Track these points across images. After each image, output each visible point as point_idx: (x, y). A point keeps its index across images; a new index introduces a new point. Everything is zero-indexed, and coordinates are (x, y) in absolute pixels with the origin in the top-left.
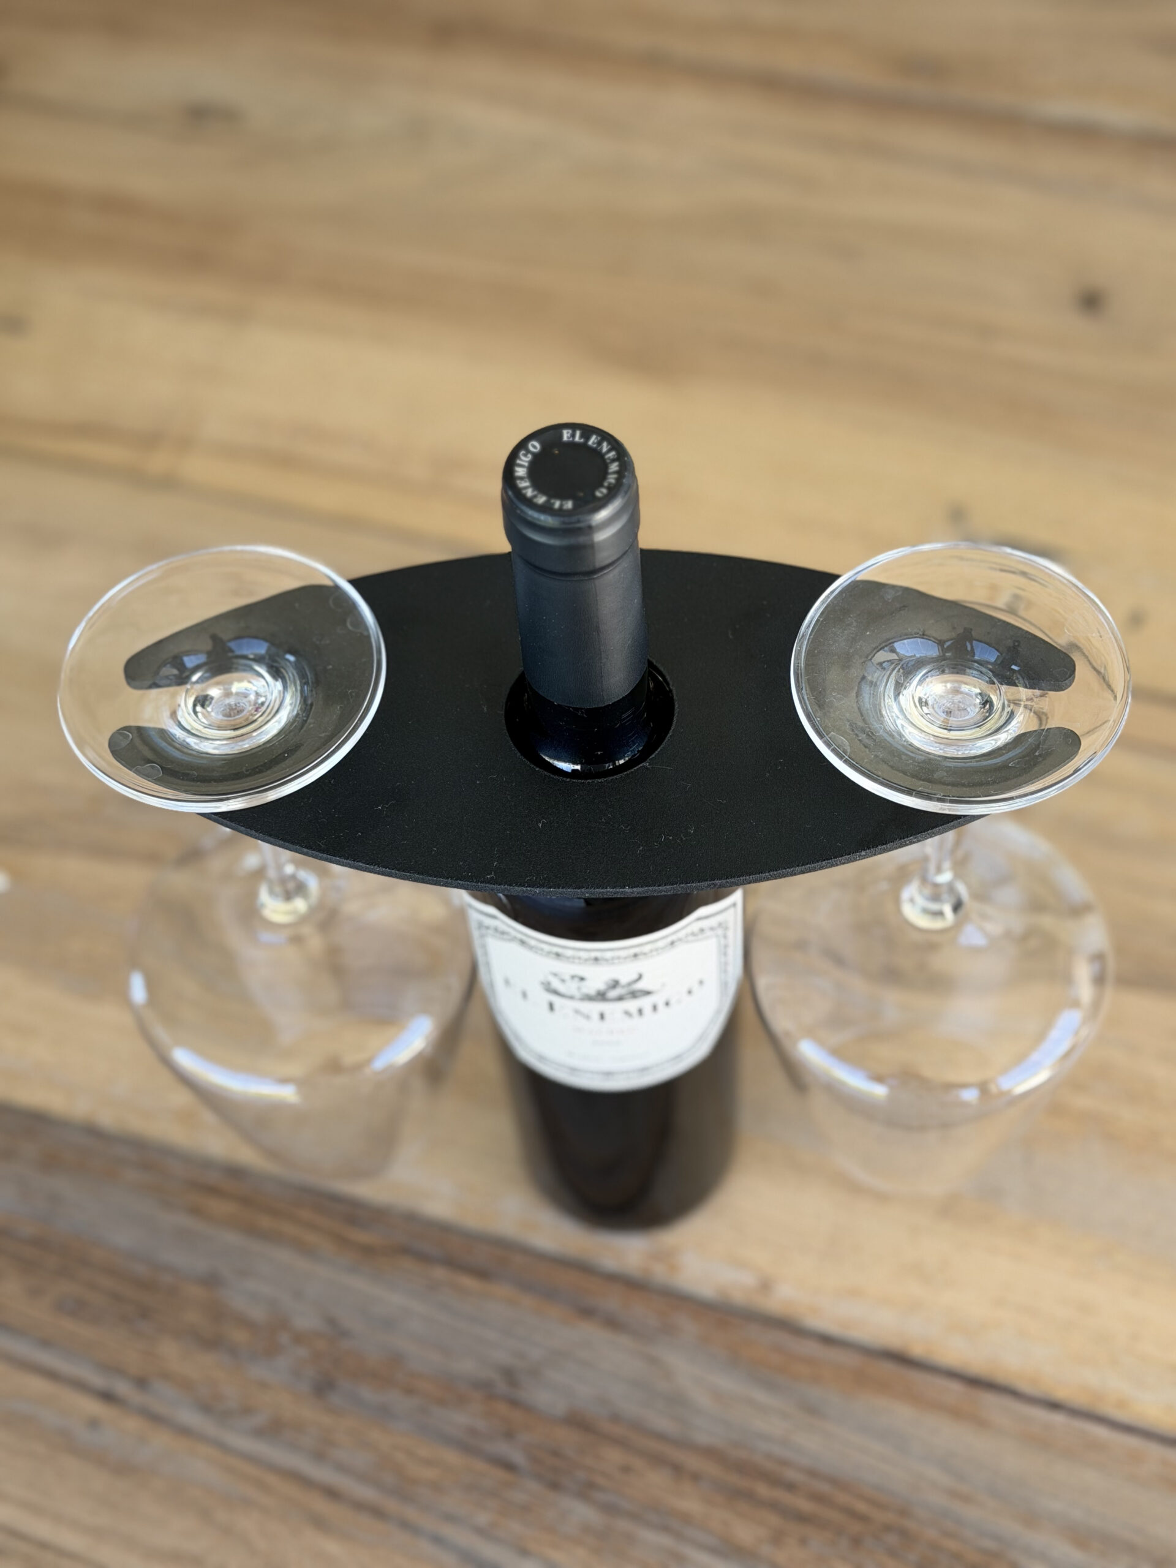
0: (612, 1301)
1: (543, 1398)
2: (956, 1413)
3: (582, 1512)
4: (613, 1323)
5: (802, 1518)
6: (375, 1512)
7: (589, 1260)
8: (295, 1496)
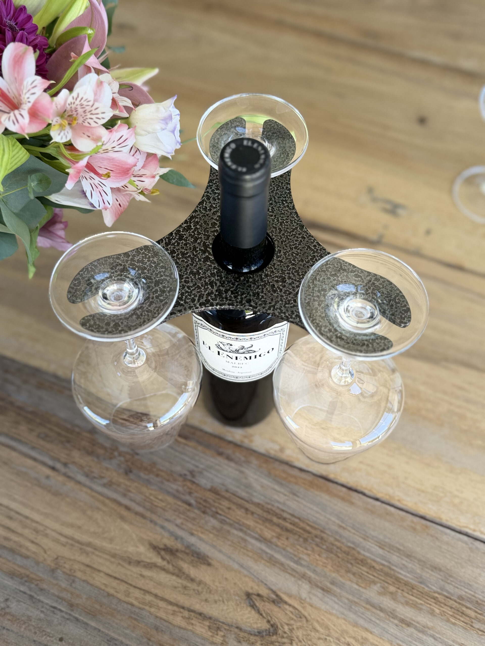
0: (229, 451)
1: (203, 482)
2: (343, 499)
3: (213, 522)
4: (229, 458)
5: (287, 530)
6: (142, 516)
7: (223, 436)
8: (115, 508)
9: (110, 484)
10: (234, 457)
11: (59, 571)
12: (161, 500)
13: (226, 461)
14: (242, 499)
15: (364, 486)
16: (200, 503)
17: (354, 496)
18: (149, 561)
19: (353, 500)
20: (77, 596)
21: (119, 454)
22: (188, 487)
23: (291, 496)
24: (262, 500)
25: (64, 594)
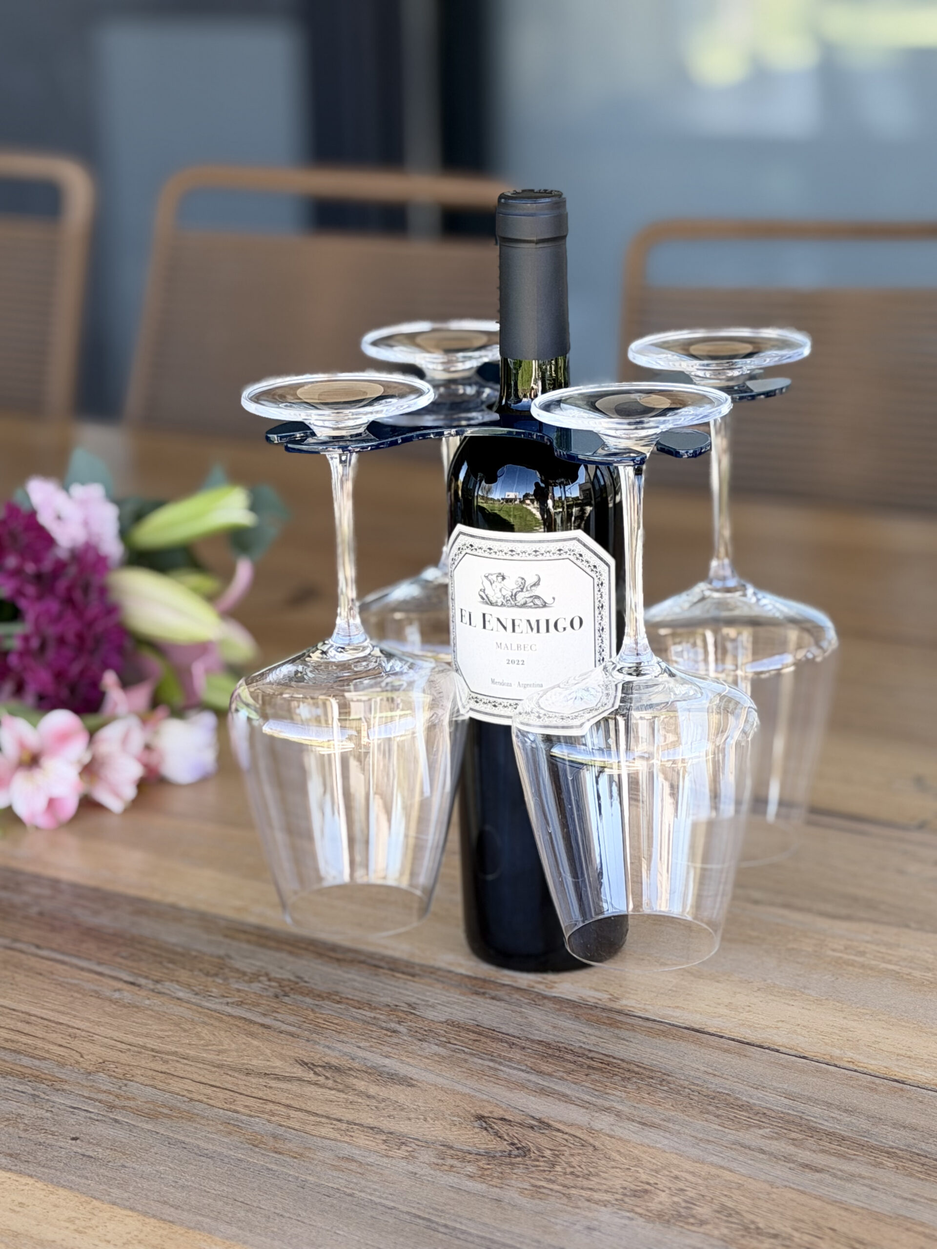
1: (431, 1014)
3: (436, 1049)
4: (496, 998)
5: (593, 1068)
6: (292, 1035)
7: (492, 979)
8: (241, 1025)
9: (240, 1004)
10: (507, 998)
11: (101, 1074)
12: (336, 1024)
13: (488, 1001)
14: (508, 1034)
15: (781, 1044)
16: (416, 1032)
17: (753, 1050)
18: (287, 1075)
19: (749, 1054)
20: (128, 1099)
21: (269, 980)
22: (397, 1016)
23: (614, 1040)
24: (550, 1038)
25: (101, 1096)
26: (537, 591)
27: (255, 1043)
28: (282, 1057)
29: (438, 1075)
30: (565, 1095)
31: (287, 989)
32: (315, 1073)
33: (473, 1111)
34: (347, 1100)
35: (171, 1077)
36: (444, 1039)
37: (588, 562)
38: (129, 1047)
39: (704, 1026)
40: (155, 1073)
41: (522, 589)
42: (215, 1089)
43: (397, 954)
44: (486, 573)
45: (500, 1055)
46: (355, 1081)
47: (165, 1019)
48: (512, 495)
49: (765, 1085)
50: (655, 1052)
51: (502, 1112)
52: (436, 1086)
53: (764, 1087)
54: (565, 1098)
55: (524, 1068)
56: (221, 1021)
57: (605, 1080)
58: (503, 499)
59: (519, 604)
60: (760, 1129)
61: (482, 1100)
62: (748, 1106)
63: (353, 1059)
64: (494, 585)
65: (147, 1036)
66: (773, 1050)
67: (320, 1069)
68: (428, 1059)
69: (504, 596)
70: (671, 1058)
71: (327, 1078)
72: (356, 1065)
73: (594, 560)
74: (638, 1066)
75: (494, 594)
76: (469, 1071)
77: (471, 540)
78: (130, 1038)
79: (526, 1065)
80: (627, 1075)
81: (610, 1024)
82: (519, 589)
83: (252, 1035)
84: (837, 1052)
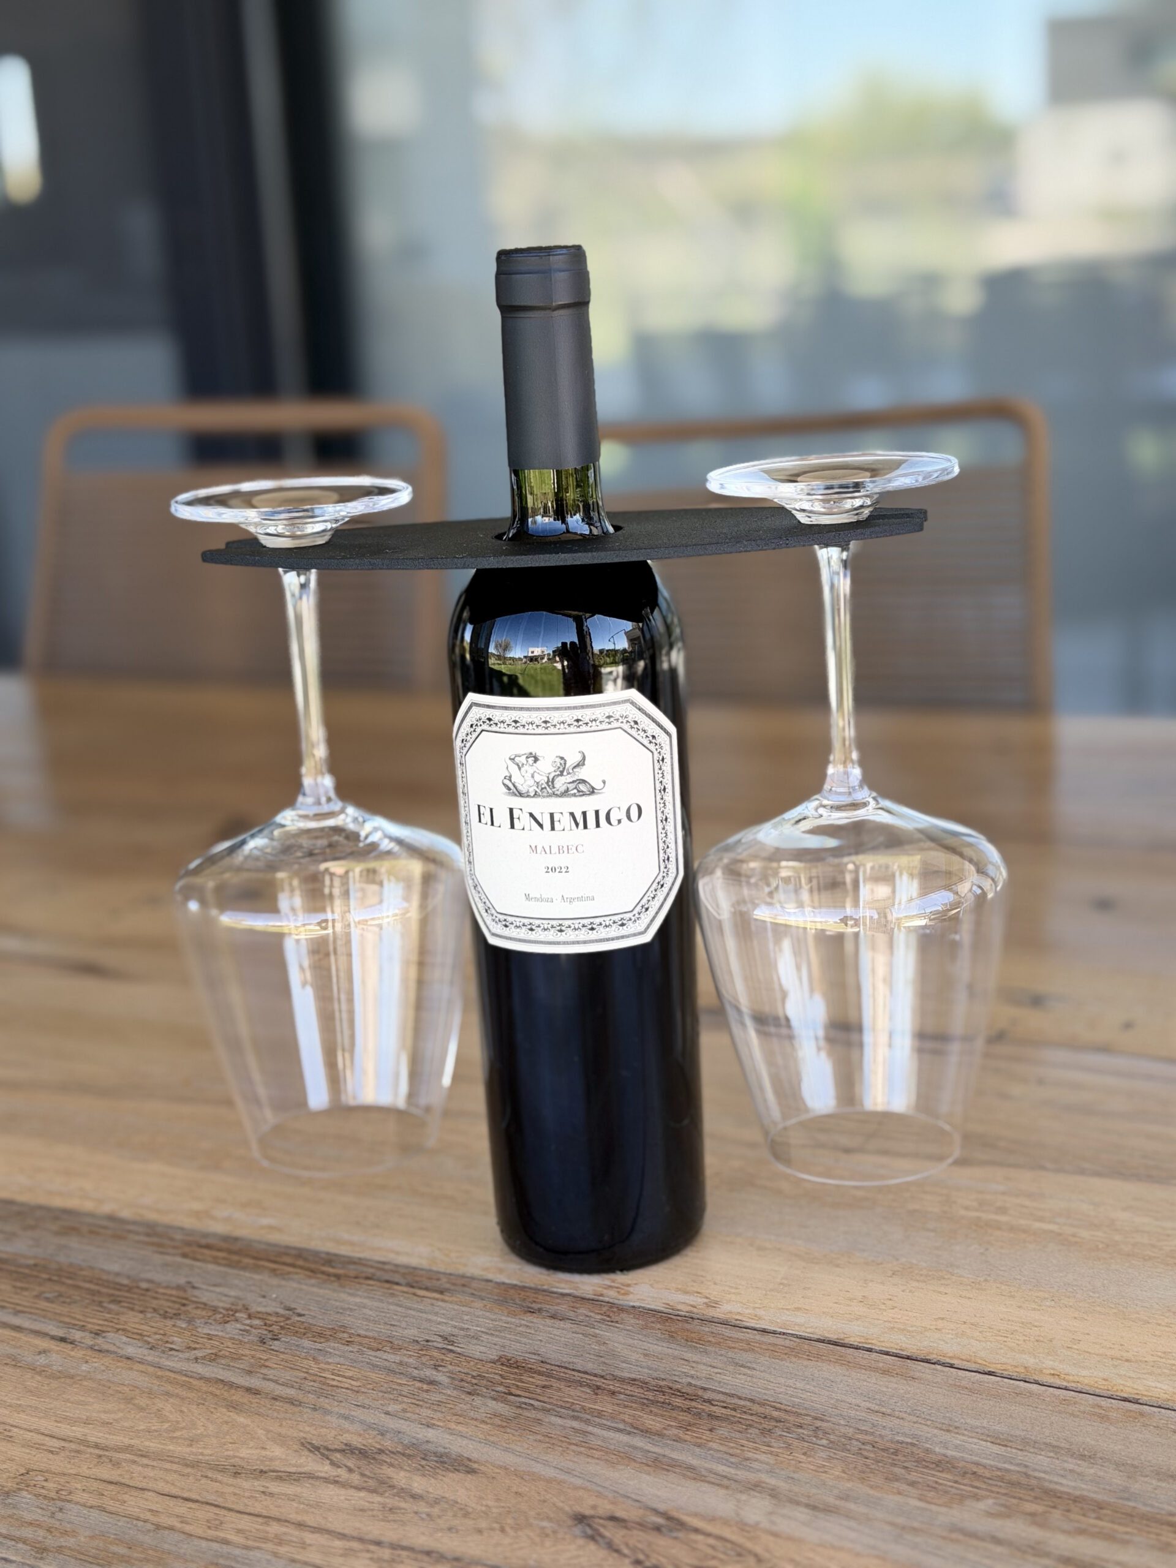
0: (560, 1307)
1: (477, 1350)
2: (884, 1372)
3: (495, 1406)
4: (557, 1317)
5: (716, 1418)
6: (291, 1402)
7: (545, 1287)
8: (218, 1392)
9: (214, 1358)
10: (571, 1314)
11: (24, 1493)
12: (350, 1378)
13: (549, 1322)
14: (586, 1373)
15: (951, 1354)
16: (462, 1380)
17: (920, 1368)
18: (293, 1470)
19: (917, 1375)
20: (65, 1533)
21: (250, 1317)
22: (432, 1358)
23: (731, 1368)
24: (643, 1374)
25: (27, 1533)
26: (582, 773)
27: (241, 1419)
28: (281, 1440)
29: (506, 1450)
30: (691, 1468)
31: (275, 1328)
32: (333, 1464)
33: (567, 1508)
34: (384, 1506)
35: (126, 1489)
36: (501, 1389)
37: (645, 731)
38: (63, 1444)
39: (842, 1336)
40: (103, 1486)
41: (562, 772)
42: (190, 1504)
43: (414, 1262)
44: (512, 754)
45: (583, 1407)
46: (389, 1471)
47: (110, 1392)
48: (537, 651)
49: (957, 1424)
50: (790, 1382)
51: (609, 1507)
52: (506, 1469)
53: (956, 1428)
54: (692, 1473)
55: (621, 1426)
56: (190, 1388)
57: (738, 1435)
58: (525, 657)
59: (559, 793)
60: (978, 1500)
61: (577, 1488)
62: (947, 1462)
63: (382, 1435)
64: (523, 769)
65: (87, 1422)
66: (943, 1364)
67: (338, 1455)
68: (487, 1423)
69: (538, 783)
70: (816, 1390)
71: (350, 1470)
72: (387, 1444)
73: (652, 729)
74: (777, 1409)
75: (523, 782)
76: (547, 1439)
77: (489, 713)
78: (65, 1430)
79: (624, 1421)
80: (766, 1425)
81: (719, 1344)
82: (558, 773)
83: (233, 1406)
84: (1031, 1361)
